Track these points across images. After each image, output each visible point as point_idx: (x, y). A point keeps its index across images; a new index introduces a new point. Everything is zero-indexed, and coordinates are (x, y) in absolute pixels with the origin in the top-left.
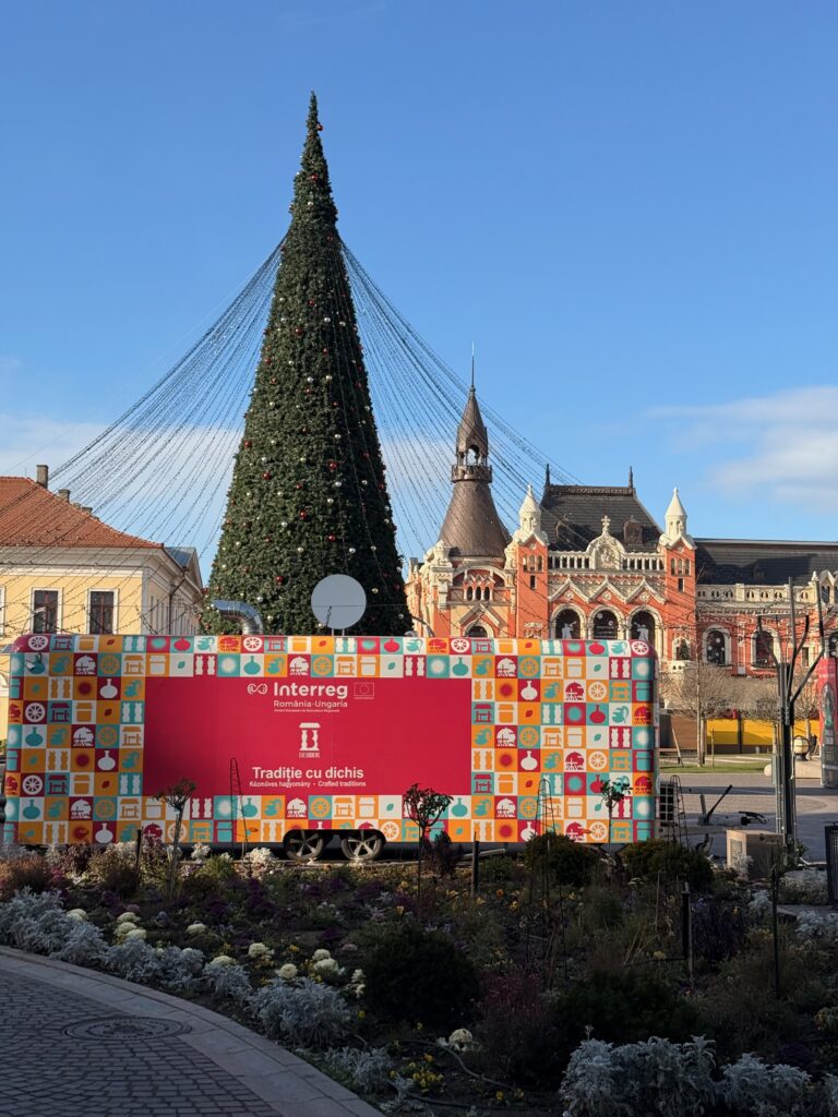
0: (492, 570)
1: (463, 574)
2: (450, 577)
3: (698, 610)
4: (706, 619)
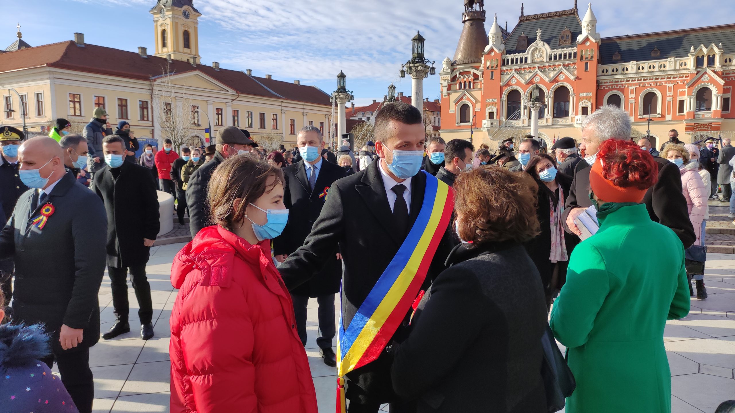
0: (472, 71)
1: (456, 75)
2: (449, 77)
3: (601, 82)
4: (607, 87)
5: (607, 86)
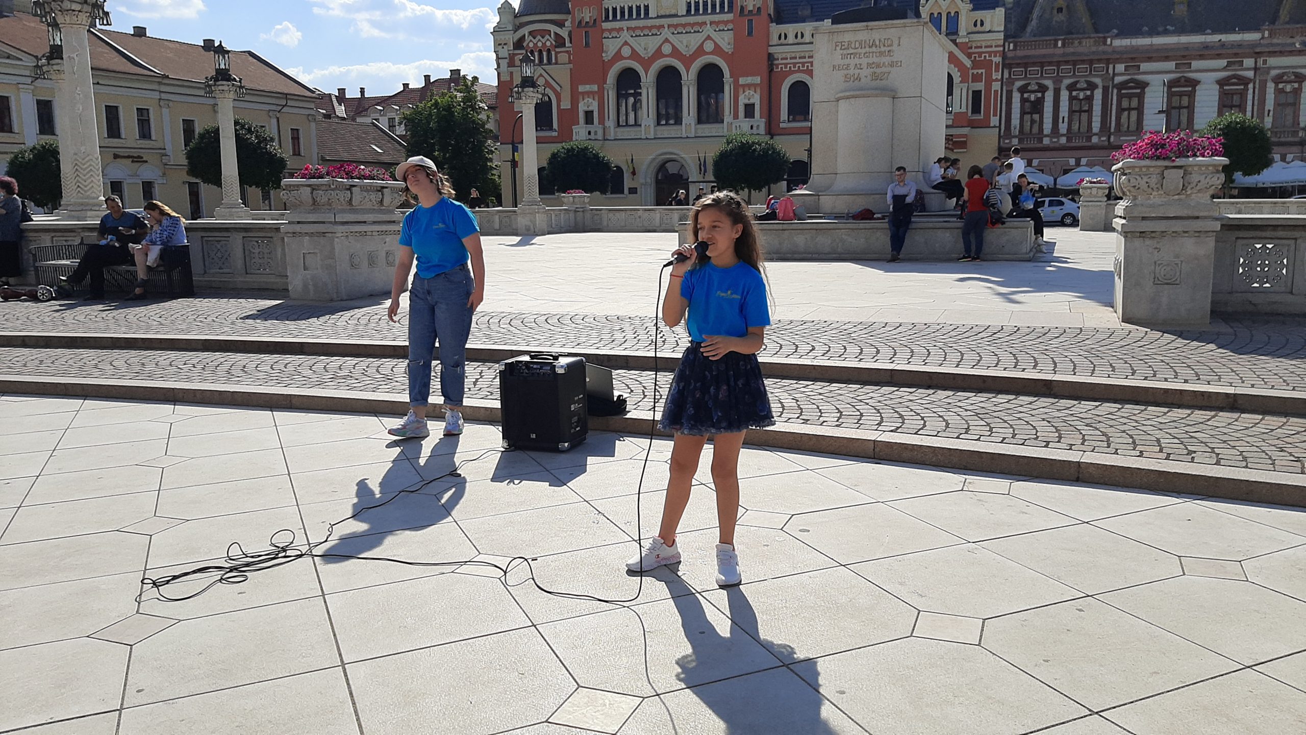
0: (553, 28)
1: (525, 35)
2: (511, 40)
3: (776, 57)
4: (786, 67)
5: (786, 65)
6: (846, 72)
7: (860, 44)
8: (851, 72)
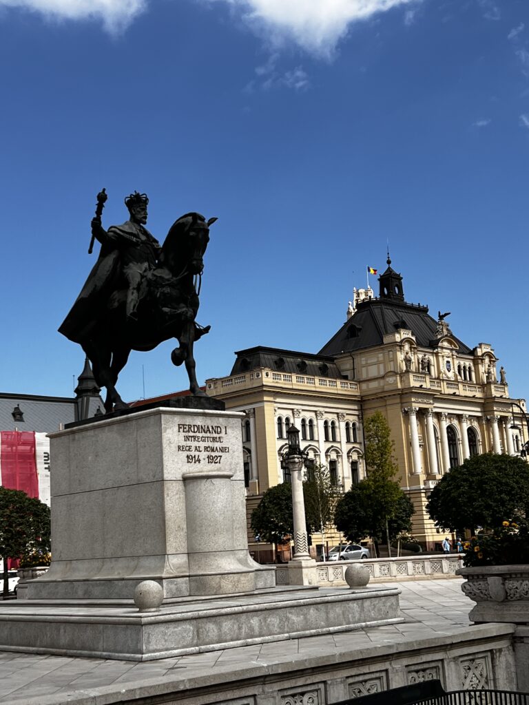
6: (189, 453)
7: (198, 429)
8: (193, 453)
